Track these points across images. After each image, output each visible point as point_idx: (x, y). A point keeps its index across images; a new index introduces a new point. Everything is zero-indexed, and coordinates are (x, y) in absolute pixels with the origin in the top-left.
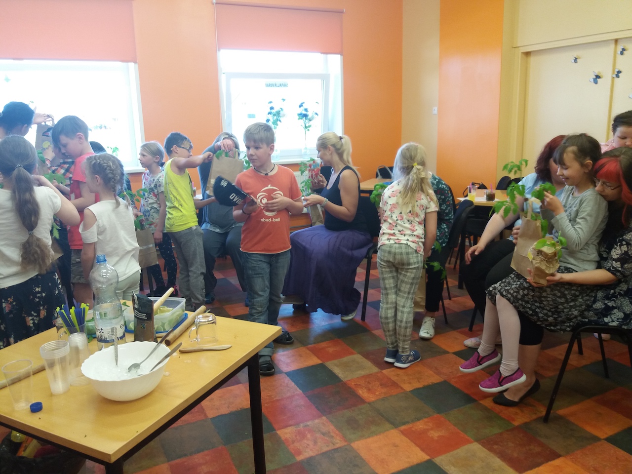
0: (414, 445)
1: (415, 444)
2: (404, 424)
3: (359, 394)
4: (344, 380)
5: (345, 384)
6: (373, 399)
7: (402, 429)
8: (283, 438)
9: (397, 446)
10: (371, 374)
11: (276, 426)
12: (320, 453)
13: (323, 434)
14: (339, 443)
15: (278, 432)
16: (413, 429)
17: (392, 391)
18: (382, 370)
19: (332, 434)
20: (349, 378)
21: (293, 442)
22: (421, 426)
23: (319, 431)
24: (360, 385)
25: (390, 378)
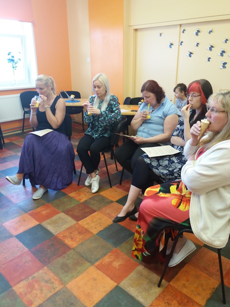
0: (106, 276)
1: (106, 274)
2: (97, 260)
3: (66, 243)
4: (55, 234)
5: (56, 237)
6: (75, 245)
7: (96, 265)
8: (18, 293)
9: (95, 280)
10: (72, 226)
11: (11, 283)
12: (45, 299)
13: (46, 282)
14: (58, 287)
15: (14, 288)
16: (103, 263)
17: (86, 236)
18: (78, 222)
19: (53, 280)
20: (58, 232)
21: (26, 294)
22: (107, 260)
23: (43, 279)
24: (66, 236)
25: (83, 227)
